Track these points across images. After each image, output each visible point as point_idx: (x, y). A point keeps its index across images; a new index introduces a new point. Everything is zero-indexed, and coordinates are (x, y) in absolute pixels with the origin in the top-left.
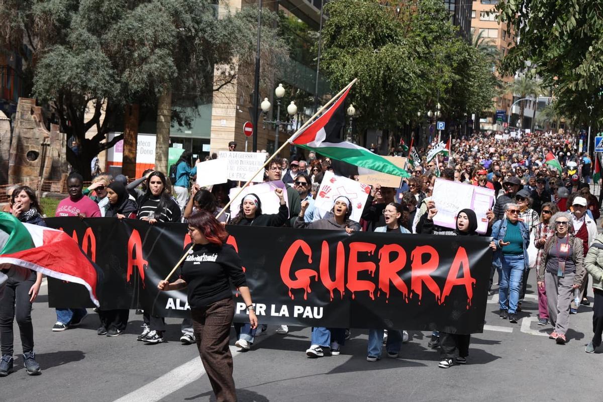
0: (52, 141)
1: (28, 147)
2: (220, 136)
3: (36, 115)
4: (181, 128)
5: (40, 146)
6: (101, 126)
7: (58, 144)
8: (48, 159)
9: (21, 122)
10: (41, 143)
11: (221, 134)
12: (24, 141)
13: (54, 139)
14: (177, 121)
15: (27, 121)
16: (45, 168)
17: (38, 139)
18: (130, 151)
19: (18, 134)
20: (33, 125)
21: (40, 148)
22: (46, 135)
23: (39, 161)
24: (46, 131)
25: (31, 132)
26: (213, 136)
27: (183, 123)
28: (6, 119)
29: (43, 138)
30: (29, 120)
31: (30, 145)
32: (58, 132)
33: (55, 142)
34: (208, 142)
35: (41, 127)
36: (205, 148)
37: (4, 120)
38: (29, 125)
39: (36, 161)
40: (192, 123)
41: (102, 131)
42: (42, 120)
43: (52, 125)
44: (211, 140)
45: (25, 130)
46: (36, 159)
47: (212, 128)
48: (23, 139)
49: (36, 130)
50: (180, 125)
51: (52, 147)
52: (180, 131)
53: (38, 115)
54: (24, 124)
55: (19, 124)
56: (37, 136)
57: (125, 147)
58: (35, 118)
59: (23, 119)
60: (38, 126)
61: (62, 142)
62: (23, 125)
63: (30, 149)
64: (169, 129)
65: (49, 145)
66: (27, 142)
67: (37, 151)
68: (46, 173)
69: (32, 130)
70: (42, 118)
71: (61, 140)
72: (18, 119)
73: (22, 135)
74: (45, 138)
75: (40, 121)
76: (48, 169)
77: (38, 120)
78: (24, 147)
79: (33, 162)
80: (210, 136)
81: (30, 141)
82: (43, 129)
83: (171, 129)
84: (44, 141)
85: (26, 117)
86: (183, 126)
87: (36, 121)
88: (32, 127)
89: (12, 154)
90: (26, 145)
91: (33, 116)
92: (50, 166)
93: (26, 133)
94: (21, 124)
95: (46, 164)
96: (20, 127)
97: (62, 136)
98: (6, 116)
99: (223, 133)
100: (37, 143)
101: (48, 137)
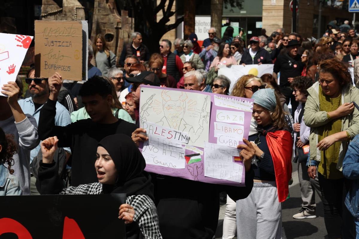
0: (123, 25)
1: (105, 30)
2: (270, 14)
3: (110, 3)
4: (233, 8)
5: (114, 29)
6: (166, 10)
7: (128, 27)
8: (121, 39)
9: (99, 10)
10: (115, 26)
11: (272, 12)
12: (102, 26)
13: (124, 23)
14: (230, 3)
15: (103, 9)
16: (118, 48)
17: (112, 23)
18: (189, 30)
19: (97, 20)
20: (108, 12)
21: (114, 31)
22: (118, 20)
23: (114, 42)
24: (118, 17)
25: (107, 18)
26: (264, 14)
27: (235, 4)
28: (81, 7)
29: (116, 23)
30: (105, 8)
31: (107, 29)
32: (127, 17)
33: (125, 26)
34: (260, 19)
35: (114, 13)
36: (258, 25)
37: (80, 8)
38: (105, 12)
39: (112, 42)
40: (243, 3)
41: (167, 15)
42: (116, 8)
43: (122, 12)
44: (263, 18)
45: (102, 16)
46: (112, 40)
47: (264, 8)
48: (100, 24)
49: (111, 16)
50: (232, 6)
51: (123, 30)
52: (232, 12)
53: (112, 4)
54: (101, 11)
55: (97, 11)
56: (112, 21)
57: (186, 27)
58: (109, 6)
59: (100, 7)
60: (113, 12)
61: (130, 25)
62: (101, 13)
63: (107, 32)
64: (222, 10)
65: (120, 28)
66: (104, 27)
67: (112, 33)
68: (119, 52)
69: (107, 16)
70: (115, 6)
71: (129, 24)
72: (96, 8)
73: (100, 21)
74: (118, 23)
75: (113, 9)
76: (120, 48)
77: (112, 8)
78: (102, 31)
79: (109, 43)
80: (262, 14)
81: (106, 26)
82: (116, 15)
83: (224, 10)
84: (118, 25)
85: (103, 5)
86: (235, 7)
87: (110, 8)
88: (107, 14)
89: (93, 37)
90: (103, 29)
91: (107, 5)
92: (122, 46)
93: (103, 19)
94: (99, 12)
95: (119, 44)
96: (98, 14)
97: (130, 20)
98: (81, 5)
99: (273, 11)
100: (112, 27)
101: (120, 22)
